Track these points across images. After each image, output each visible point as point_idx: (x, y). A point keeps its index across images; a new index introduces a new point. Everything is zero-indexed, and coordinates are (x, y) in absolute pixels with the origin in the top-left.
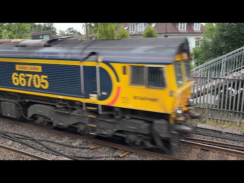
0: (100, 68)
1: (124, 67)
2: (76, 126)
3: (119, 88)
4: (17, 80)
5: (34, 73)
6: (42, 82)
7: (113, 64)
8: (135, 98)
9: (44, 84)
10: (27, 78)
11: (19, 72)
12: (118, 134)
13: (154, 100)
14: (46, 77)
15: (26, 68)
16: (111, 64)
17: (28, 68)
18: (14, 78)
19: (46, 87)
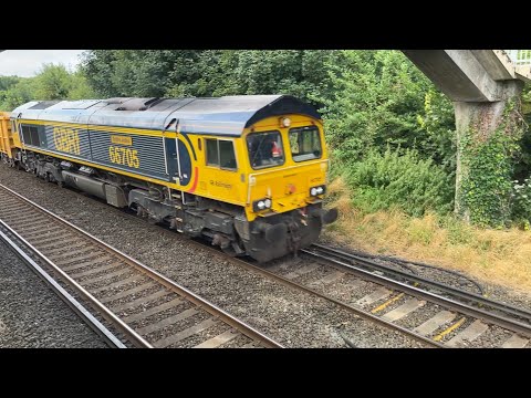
2: (168, 220)
5: (126, 147)
7: (189, 136)
9: (135, 161)
11: (114, 145)
13: (228, 186)
17: (121, 140)
19: (137, 166)
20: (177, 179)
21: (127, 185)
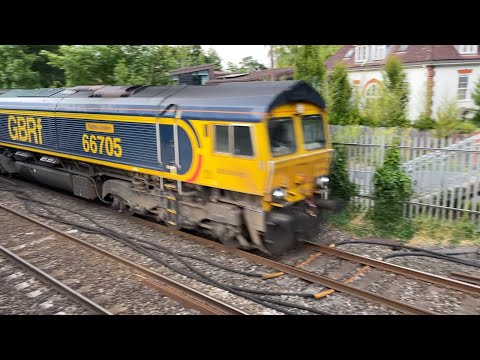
0: (179, 127)
1: (206, 126)
2: (155, 212)
3: (200, 157)
4: (88, 144)
5: (105, 135)
6: (114, 146)
9: (116, 150)
10: (98, 142)
11: (90, 133)
12: (204, 225)
14: (118, 140)
15: (96, 127)
16: (190, 121)
17: (99, 128)
18: (84, 142)
19: (119, 155)
20: (172, 168)
21: (102, 175)
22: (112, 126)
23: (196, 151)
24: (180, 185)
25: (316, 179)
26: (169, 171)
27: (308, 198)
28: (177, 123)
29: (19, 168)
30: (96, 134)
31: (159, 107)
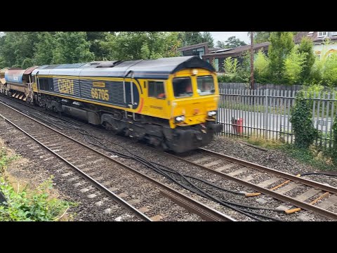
1: (145, 82)
3: (143, 99)
4: (94, 94)
6: (105, 95)
8: (151, 107)
10: (98, 92)
12: (147, 138)
14: (107, 91)
16: (138, 79)
18: (92, 93)
22: (104, 83)
23: (141, 96)
24: (134, 116)
25: (207, 112)
26: (129, 107)
27: (202, 123)
28: (132, 81)
29: (64, 109)
30: (98, 88)
31: (125, 72)
